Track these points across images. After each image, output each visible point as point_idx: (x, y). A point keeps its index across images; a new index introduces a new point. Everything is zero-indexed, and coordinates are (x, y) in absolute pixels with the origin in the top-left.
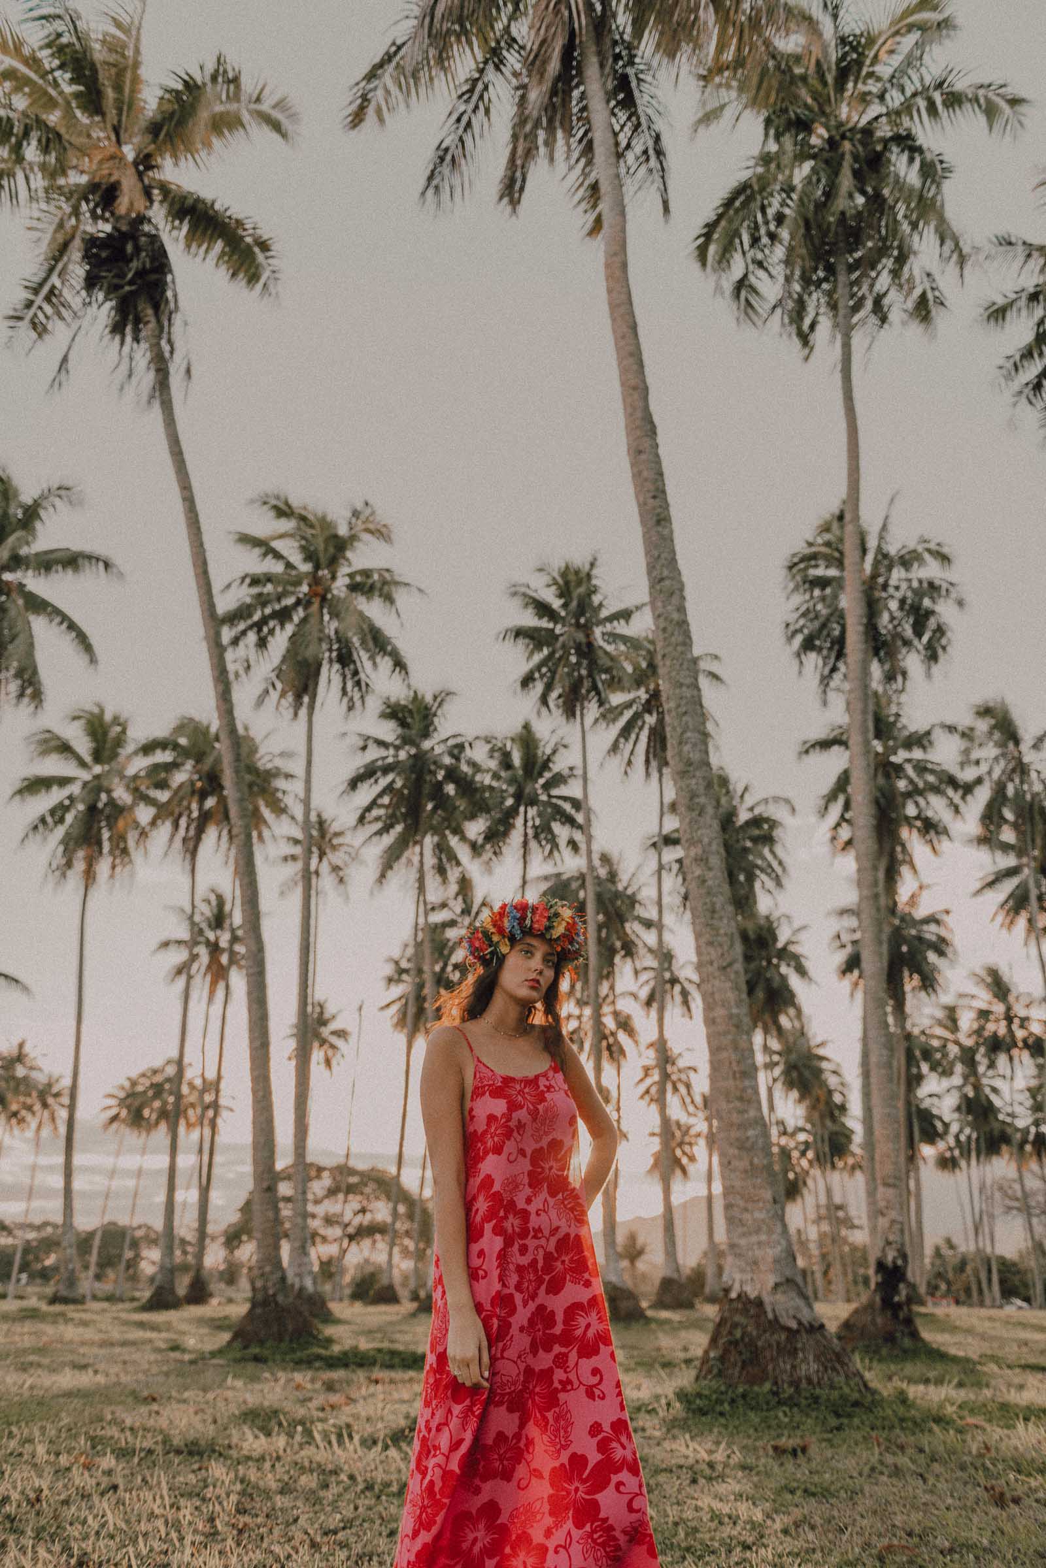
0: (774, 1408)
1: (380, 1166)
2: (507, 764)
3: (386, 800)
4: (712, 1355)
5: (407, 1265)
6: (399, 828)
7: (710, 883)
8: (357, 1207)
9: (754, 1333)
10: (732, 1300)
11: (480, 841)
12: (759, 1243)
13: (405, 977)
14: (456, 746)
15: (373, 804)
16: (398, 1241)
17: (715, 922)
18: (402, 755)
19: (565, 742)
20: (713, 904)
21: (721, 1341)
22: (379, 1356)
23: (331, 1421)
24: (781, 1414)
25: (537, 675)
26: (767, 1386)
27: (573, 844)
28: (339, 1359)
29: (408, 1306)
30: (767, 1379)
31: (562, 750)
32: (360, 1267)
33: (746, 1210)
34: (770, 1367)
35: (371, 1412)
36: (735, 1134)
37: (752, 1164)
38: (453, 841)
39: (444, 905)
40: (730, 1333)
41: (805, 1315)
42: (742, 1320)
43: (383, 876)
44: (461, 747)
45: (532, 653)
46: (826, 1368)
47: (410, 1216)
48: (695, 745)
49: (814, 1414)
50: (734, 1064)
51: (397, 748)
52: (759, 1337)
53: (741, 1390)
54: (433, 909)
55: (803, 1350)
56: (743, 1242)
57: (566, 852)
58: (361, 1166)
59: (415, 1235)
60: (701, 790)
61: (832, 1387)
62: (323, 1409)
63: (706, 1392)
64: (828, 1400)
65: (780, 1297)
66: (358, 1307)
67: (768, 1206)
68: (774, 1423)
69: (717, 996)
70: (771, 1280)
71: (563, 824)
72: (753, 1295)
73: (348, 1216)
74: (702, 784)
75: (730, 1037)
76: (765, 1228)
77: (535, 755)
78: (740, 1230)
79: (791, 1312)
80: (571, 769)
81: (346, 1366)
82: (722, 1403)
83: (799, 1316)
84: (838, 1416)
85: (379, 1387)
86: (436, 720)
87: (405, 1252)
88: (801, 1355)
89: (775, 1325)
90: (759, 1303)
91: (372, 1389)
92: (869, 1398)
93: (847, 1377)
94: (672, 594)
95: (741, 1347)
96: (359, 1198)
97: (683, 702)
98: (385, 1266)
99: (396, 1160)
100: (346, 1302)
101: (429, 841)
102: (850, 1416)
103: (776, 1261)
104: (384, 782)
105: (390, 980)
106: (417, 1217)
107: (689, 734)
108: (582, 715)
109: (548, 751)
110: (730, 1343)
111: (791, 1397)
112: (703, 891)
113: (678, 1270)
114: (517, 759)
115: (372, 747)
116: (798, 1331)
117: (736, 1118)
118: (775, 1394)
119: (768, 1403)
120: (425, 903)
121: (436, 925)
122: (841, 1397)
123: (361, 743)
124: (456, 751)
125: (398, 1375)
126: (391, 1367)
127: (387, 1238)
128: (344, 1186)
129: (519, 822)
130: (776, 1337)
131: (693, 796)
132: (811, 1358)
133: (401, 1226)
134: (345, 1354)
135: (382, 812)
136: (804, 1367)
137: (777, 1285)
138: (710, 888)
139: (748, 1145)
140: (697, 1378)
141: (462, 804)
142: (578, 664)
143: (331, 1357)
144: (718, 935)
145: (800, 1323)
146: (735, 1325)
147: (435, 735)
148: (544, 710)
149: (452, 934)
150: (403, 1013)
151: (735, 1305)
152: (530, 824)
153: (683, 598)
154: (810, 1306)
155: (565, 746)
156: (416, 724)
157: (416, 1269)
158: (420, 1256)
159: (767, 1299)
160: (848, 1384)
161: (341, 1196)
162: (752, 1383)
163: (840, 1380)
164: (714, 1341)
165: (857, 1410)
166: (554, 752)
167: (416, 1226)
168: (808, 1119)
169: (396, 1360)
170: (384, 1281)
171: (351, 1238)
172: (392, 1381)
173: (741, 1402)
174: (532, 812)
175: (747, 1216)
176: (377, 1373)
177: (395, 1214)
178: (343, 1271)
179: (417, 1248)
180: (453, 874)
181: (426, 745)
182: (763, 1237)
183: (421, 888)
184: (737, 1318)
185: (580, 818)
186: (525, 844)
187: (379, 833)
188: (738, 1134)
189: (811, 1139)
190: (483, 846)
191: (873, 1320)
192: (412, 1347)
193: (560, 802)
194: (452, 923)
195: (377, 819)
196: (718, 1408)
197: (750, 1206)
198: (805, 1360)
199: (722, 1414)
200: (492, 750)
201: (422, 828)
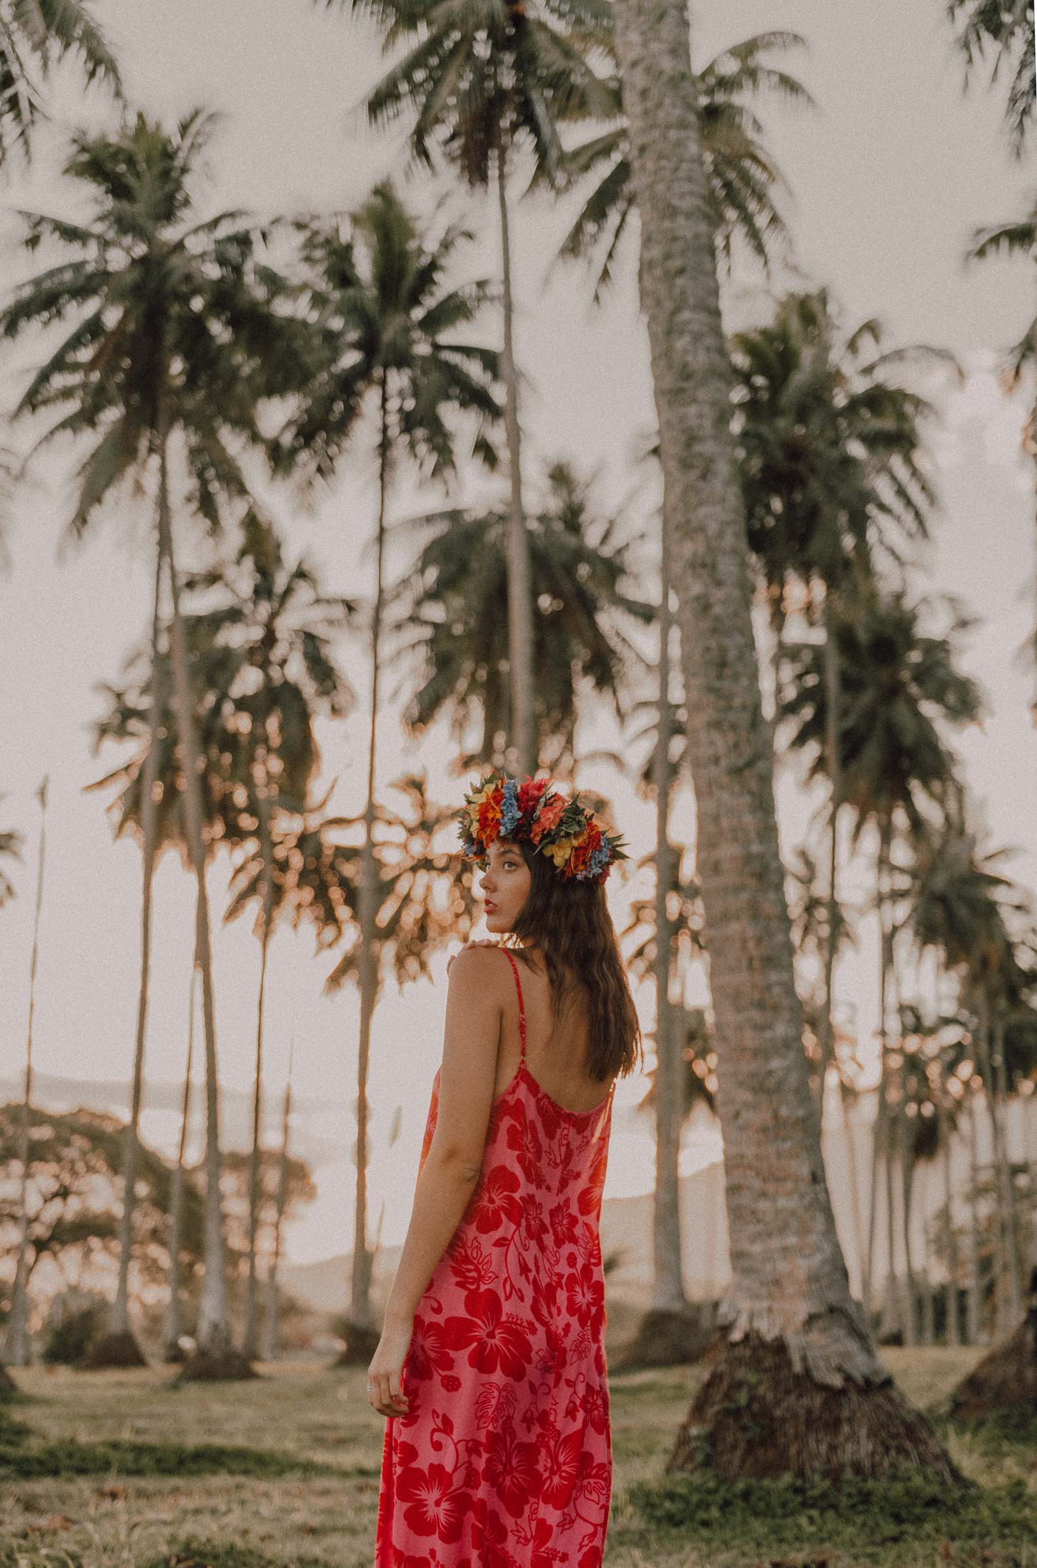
0: (792, 1514)
1: (97, 1105)
2: (343, 276)
3: (85, 355)
4: (694, 1431)
5: (157, 1295)
6: (112, 415)
7: (717, 610)
8: (54, 1186)
9: (770, 1396)
10: (734, 1345)
11: (287, 440)
12: (785, 1250)
13: (134, 725)
14: (232, 239)
15: (59, 364)
16: (137, 1250)
17: (726, 684)
18: (117, 260)
19: (468, 226)
20: (723, 650)
21: (711, 1411)
22: (114, 1456)
23: (44, 1551)
24: (803, 1521)
25: (404, 87)
26: (787, 1478)
27: (484, 449)
28: (40, 1462)
29: (160, 1371)
30: (786, 1468)
31: (461, 242)
32: (60, 1300)
33: (763, 1195)
34: (793, 1450)
35: (109, 1539)
36: (747, 1066)
37: (776, 1116)
38: (231, 441)
39: (213, 578)
40: (727, 1396)
41: (859, 1365)
42: (752, 1378)
43: (81, 519)
44: (243, 241)
45: (393, 34)
46: (887, 1450)
47: (161, 1202)
48: (697, 337)
49: (859, 1520)
50: (751, 945)
51: (105, 244)
52: (778, 1403)
53: (740, 1486)
54: (190, 585)
55: (850, 1420)
56: (756, 1248)
57: (469, 467)
58: (58, 1106)
59: (173, 1238)
60: (708, 424)
61: (894, 1478)
62: (25, 1536)
63: (682, 1490)
64: (885, 1498)
65: (815, 1336)
66: (64, 1375)
67: (804, 1187)
68: (788, 1534)
69: (725, 823)
70: (803, 1309)
71: (464, 404)
72: (769, 1335)
73: (33, 1203)
74: (709, 413)
75: (745, 896)
76: (794, 1224)
77: (403, 255)
78: (753, 1229)
79: (835, 1362)
80: (481, 284)
81: (55, 1473)
82: (707, 1506)
83: (847, 1366)
84: (898, 1519)
85: (120, 1504)
86: (189, 182)
87: (152, 1269)
88: (846, 1429)
89: (806, 1381)
90: (780, 1347)
91: (107, 1505)
92: (957, 1493)
93: (923, 1461)
94: (661, 17)
95: (746, 1420)
96: (53, 1167)
97: (678, 247)
98: (112, 1297)
99: (129, 1094)
100: (38, 1367)
101: (178, 441)
102: (919, 1521)
103: (813, 1278)
104: (77, 314)
105: (104, 730)
106: (176, 1201)
107: (686, 315)
108: (502, 177)
109: (431, 246)
110: (727, 1412)
111: (824, 1495)
112: (705, 625)
113: (681, 1295)
114: (364, 265)
115: (50, 241)
116: (843, 1392)
117: (750, 1039)
118: (798, 1490)
119: (784, 1505)
120: (174, 576)
121: (199, 620)
122: (907, 1492)
123: (26, 233)
124: (233, 251)
125: (149, 1483)
126: (139, 1472)
127: (116, 1246)
128: (23, 1147)
129: (370, 399)
130: (805, 1401)
131: (691, 439)
132: (863, 1432)
133: (145, 1220)
134: (51, 1453)
135: (74, 379)
136: (849, 1447)
137: (811, 1319)
138: (717, 619)
139: (771, 1083)
140: (668, 1470)
141: (246, 364)
142: (493, 61)
143: (27, 1460)
144: (729, 708)
145: (848, 1378)
146: (738, 1385)
147: (184, 213)
148: (420, 166)
149: (236, 637)
150: (133, 805)
151: (738, 1352)
152: (394, 404)
153: (685, 24)
154: (869, 1351)
155: (469, 236)
156: (147, 191)
157: (176, 1300)
158: (185, 1278)
159: (794, 1341)
160: (921, 1471)
161: (17, 1166)
162: (762, 1472)
163: (909, 1465)
164: (698, 1410)
165: (932, 1511)
166: (446, 245)
167: (171, 1220)
168: (964, 1001)
169: (146, 1460)
170: (113, 1325)
171: (41, 1246)
172: (141, 1494)
173: (741, 1504)
174: (398, 380)
175: (764, 1205)
176: (112, 1482)
177: (131, 1200)
178: (25, 1308)
179: (177, 1264)
180: (232, 512)
181: (169, 234)
182: (792, 1240)
183: (165, 545)
184: (742, 1374)
185: (499, 394)
186: (385, 447)
187: (71, 424)
188: (754, 1066)
189: (968, 1040)
190: (294, 451)
191: (1020, 1373)
192: (174, 1440)
193: (455, 358)
194: (234, 615)
195: (67, 393)
196: (701, 1515)
197: (770, 1187)
198: (853, 1437)
199: (705, 1524)
200: (310, 244)
201: (163, 417)
